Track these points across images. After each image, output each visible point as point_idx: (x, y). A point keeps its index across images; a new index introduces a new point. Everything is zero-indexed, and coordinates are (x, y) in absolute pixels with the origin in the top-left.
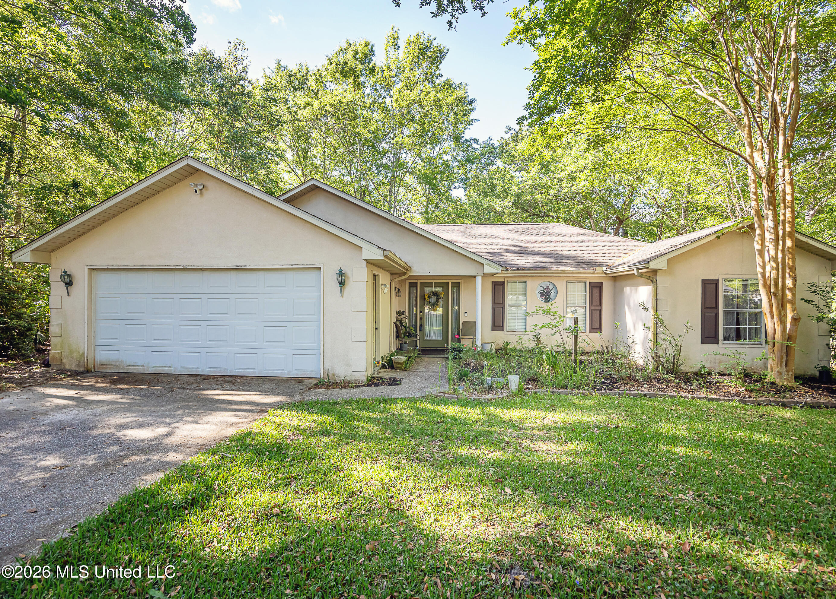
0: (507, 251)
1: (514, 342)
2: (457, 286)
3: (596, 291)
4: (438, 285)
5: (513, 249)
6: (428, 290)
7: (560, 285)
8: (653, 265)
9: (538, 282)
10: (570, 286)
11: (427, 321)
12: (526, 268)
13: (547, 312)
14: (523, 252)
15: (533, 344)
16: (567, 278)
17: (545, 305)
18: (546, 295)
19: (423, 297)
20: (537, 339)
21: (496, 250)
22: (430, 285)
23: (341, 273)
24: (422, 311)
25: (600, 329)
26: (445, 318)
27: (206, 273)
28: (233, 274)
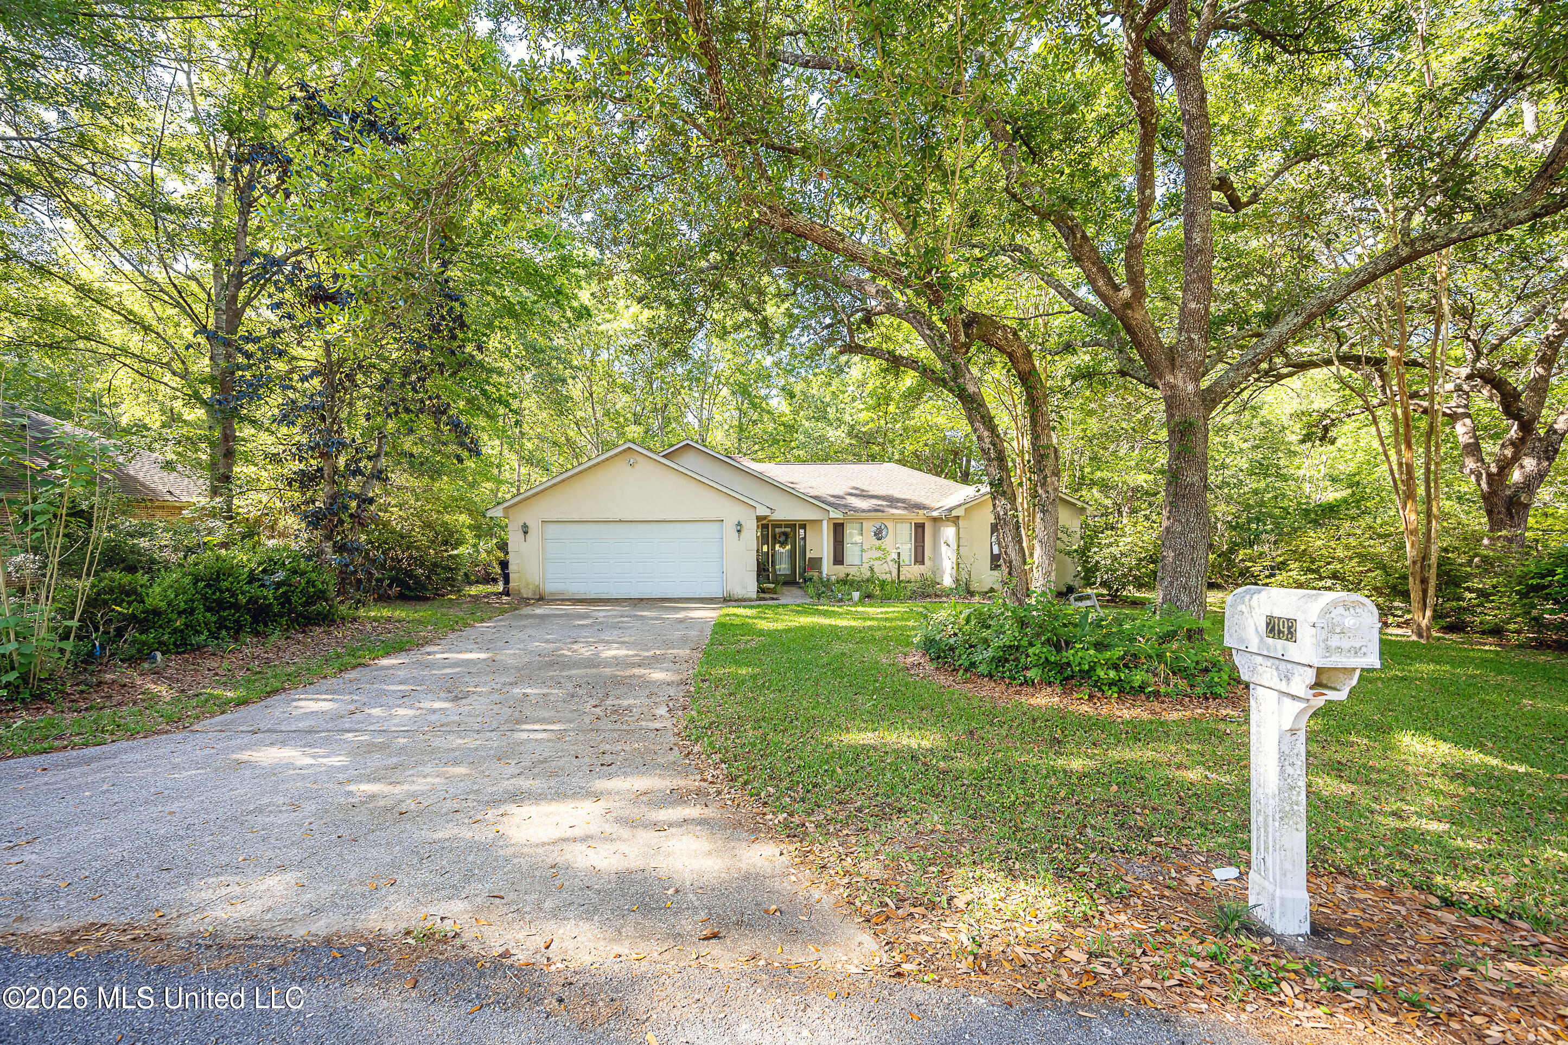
0: (851, 494)
1: (853, 571)
2: (803, 526)
3: (920, 530)
4: (786, 526)
5: (854, 492)
6: (777, 530)
7: (890, 525)
8: (954, 513)
9: (873, 523)
10: (899, 525)
11: (778, 557)
12: (864, 511)
13: (879, 548)
14: (863, 495)
15: (868, 574)
16: (897, 520)
17: (878, 543)
18: (878, 535)
19: (774, 537)
20: (871, 569)
21: (841, 493)
22: (780, 526)
23: (739, 524)
24: (773, 548)
25: (923, 563)
26: (793, 553)
27: (634, 525)
28: (655, 525)
